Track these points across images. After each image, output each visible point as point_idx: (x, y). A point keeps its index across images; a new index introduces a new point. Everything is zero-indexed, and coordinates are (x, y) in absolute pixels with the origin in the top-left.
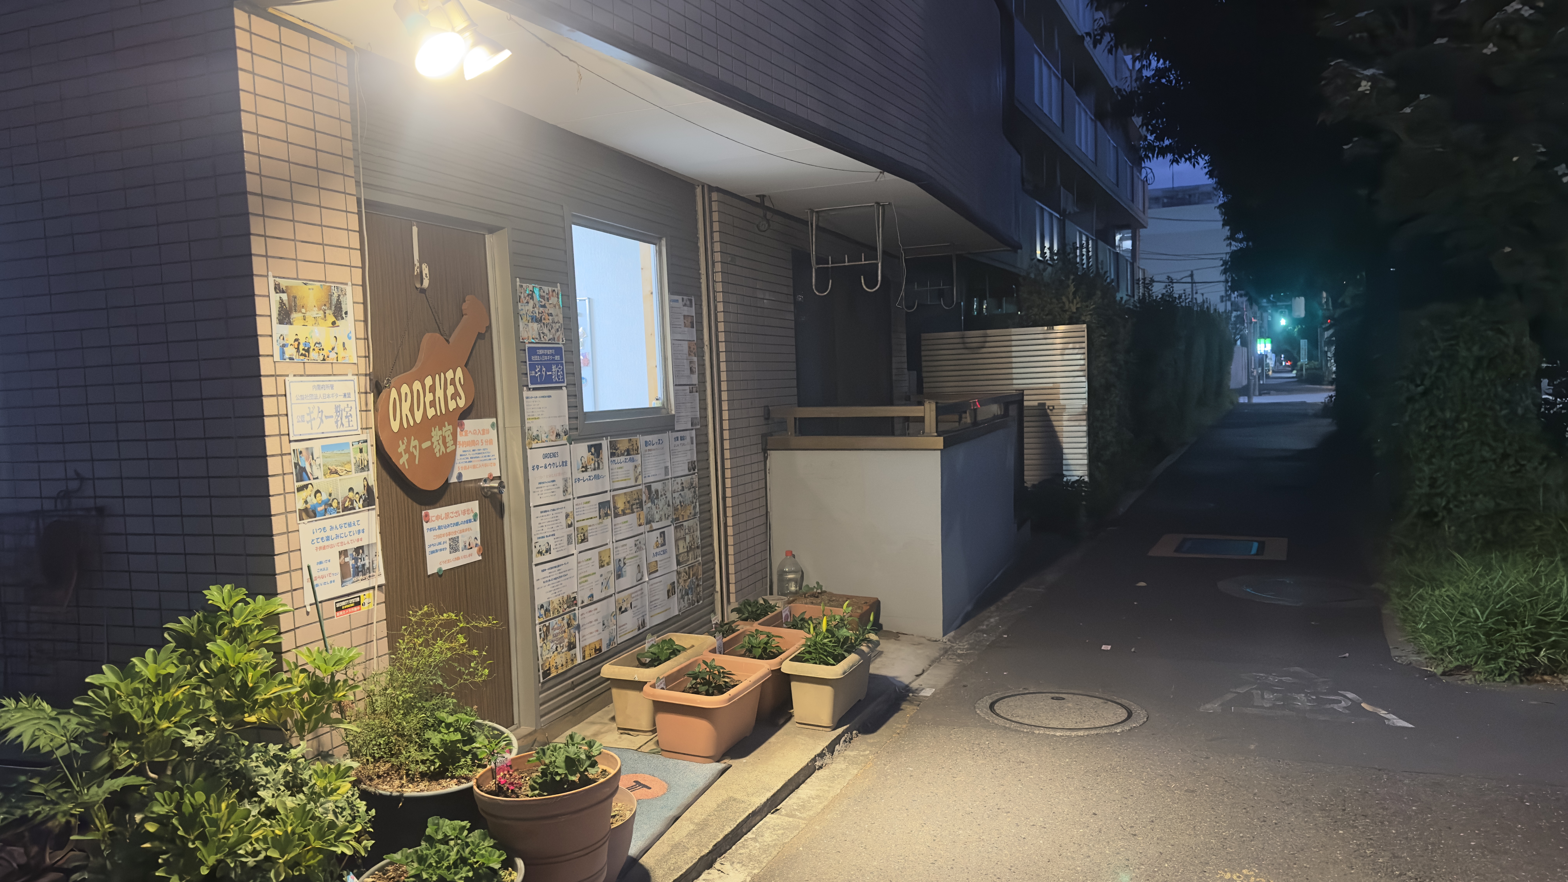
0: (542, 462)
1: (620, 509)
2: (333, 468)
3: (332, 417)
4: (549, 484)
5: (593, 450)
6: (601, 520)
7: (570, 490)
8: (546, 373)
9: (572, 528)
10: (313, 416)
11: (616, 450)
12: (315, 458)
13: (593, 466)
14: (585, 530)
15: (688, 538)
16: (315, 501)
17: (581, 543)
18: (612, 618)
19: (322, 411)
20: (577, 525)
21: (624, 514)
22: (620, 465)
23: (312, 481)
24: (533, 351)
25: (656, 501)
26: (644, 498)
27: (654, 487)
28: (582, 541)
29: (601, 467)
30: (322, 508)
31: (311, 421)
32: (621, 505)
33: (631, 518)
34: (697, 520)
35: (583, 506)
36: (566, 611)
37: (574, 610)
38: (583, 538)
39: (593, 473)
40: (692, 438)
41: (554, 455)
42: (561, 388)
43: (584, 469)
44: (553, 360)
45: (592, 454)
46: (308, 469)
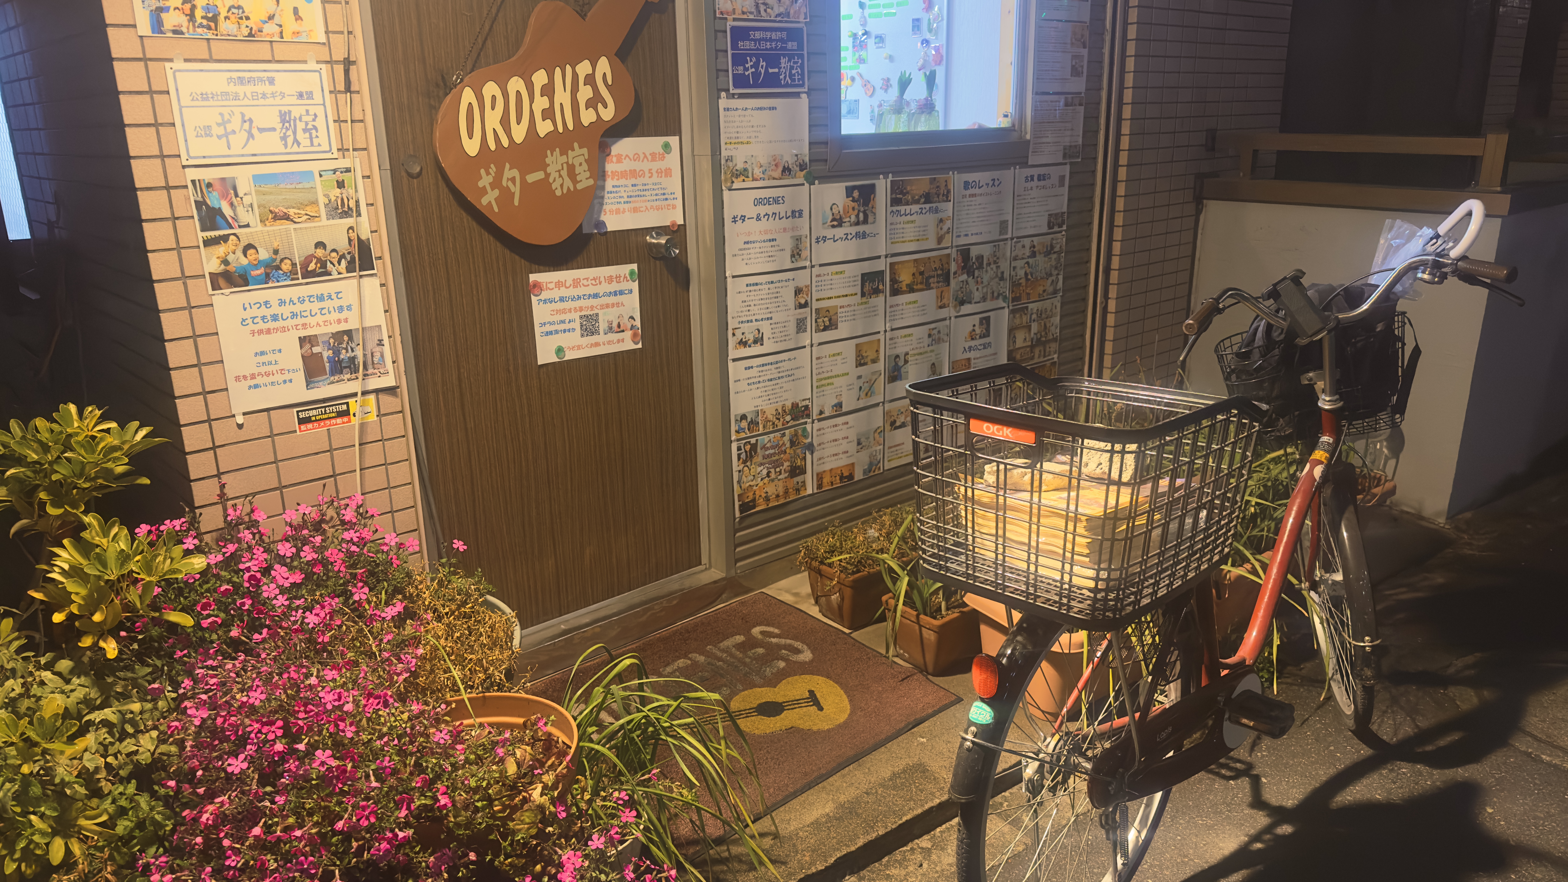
0: (753, 211)
1: (904, 284)
2: (281, 209)
3: (274, 129)
4: (763, 244)
5: (856, 194)
6: (864, 300)
7: (805, 253)
8: (766, 71)
9: (808, 309)
10: (229, 127)
11: (904, 195)
12: (241, 194)
13: (853, 218)
14: (832, 313)
15: (1035, 327)
16: (244, 261)
17: (824, 330)
18: (876, 435)
19: (251, 121)
20: (815, 305)
21: (911, 289)
22: (909, 218)
23: (236, 231)
24: (740, 34)
25: (976, 273)
26: (953, 267)
27: (974, 252)
28: (826, 329)
29: (870, 219)
30: (261, 271)
31: (226, 135)
32: (905, 278)
33: (927, 297)
34: (1057, 301)
35: (830, 277)
36: (789, 424)
37: (806, 423)
38: (827, 323)
39: (854, 230)
40: (1062, 178)
41: (776, 201)
42: (797, 95)
43: (835, 223)
44: (785, 49)
45: (853, 201)
46: (227, 211)
